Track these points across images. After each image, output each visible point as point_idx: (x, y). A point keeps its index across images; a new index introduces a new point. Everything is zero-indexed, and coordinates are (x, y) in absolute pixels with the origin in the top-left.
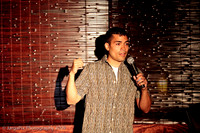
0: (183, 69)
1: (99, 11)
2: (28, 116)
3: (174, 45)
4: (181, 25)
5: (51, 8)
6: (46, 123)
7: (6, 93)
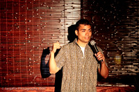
0: (132, 48)
1: (74, 8)
2: (25, 80)
3: (126, 32)
4: (131, 18)
5: (41, 6)
6: (37, 86)
7: (10, 64)
